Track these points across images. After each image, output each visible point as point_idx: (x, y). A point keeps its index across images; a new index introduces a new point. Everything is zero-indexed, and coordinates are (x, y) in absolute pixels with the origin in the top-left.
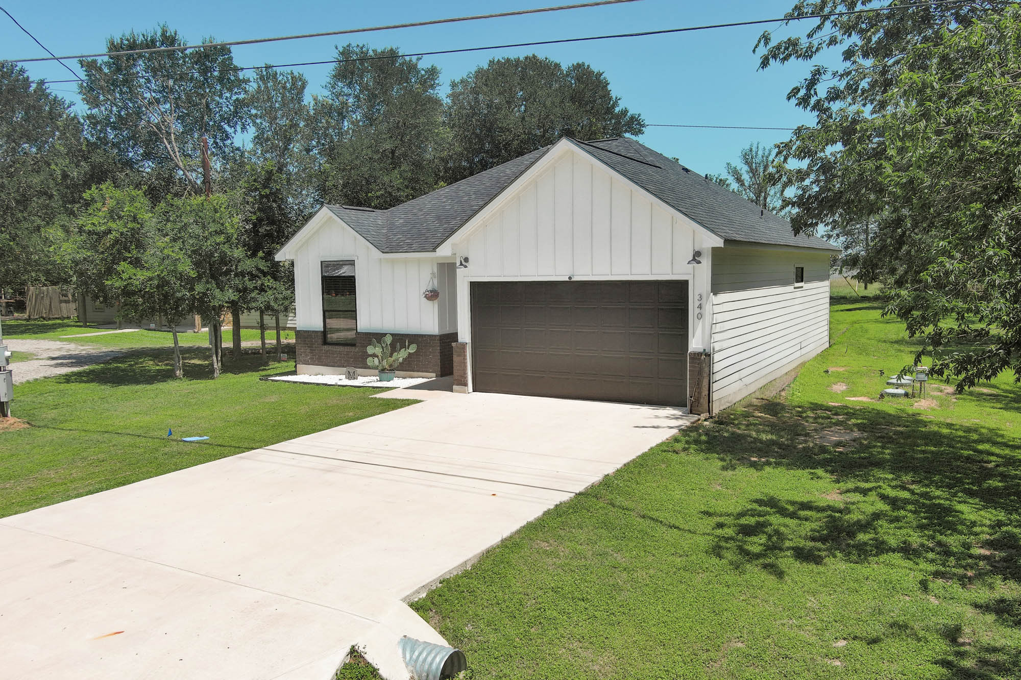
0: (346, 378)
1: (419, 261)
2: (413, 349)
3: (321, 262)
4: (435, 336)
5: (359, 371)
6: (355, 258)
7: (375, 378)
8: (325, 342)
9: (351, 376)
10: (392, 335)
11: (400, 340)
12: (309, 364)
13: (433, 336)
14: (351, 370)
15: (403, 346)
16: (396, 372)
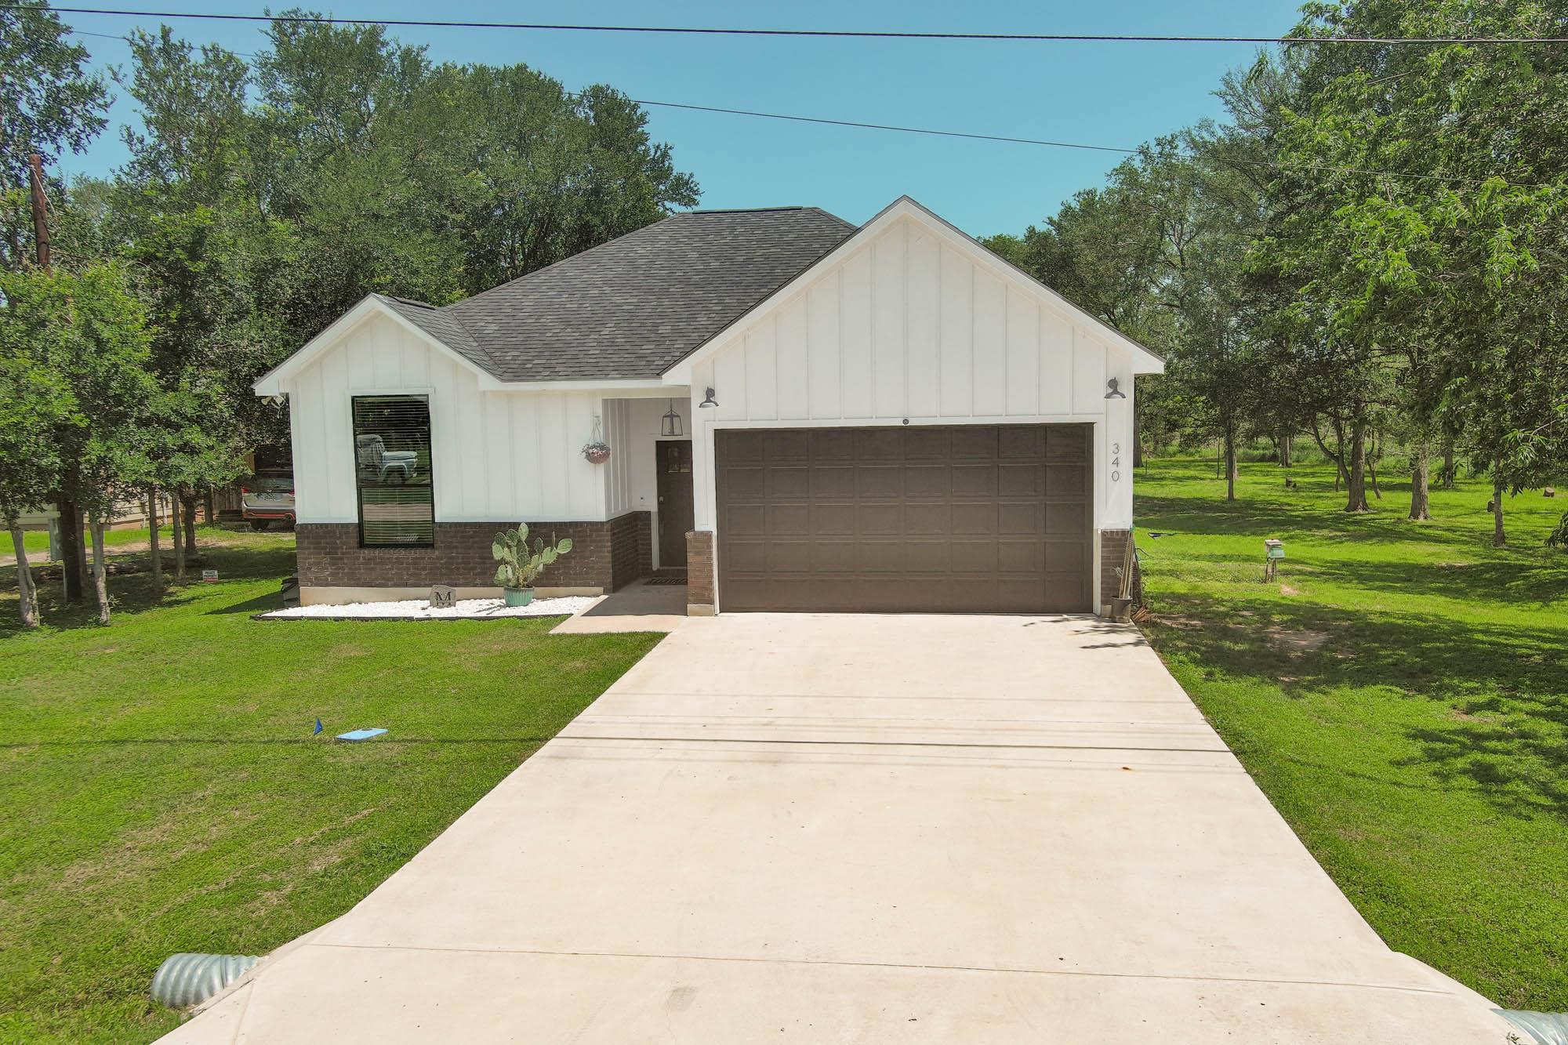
0: (431, 605)
1: (566, 394)
2: (564, 547)
3: (353, 398)
4: (602, 523)
5: (458, 591)
6: (430, 391)
7: (497, 602)
8: (362, 545)
9: (440, 601)
10: (529, 524)
11: (543, 533)
12: (327, 585)
13: (597, 523)
14: (443, 590)
15: (548, 543)
16: (536, 589)
